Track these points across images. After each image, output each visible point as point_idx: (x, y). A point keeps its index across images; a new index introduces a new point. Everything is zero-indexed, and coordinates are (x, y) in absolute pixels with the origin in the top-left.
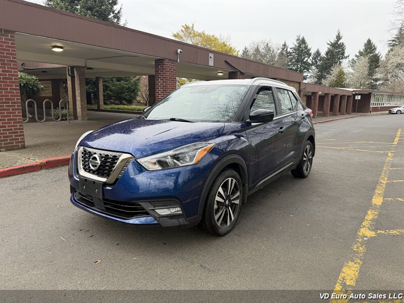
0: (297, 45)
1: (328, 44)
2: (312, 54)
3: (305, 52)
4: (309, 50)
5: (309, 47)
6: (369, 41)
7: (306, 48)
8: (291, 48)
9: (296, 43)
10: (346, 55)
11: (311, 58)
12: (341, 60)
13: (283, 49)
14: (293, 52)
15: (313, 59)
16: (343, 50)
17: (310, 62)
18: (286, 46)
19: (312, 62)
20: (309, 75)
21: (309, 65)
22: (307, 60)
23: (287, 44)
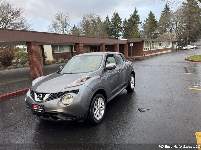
0: (114, 17)
1: (131, 16)
2: (123, 21)
3: (119, 21)
4: (121, 19)
5: (121, 18)
6: (151, 13)
7: (119, 18)
8: (111, 19)
9: (114, 16)
10: (140, 21)
11: (122, 24)
12: (138, 24)
13: (106, 20)
14: (112, 21)
15: (123, 24)
16: (139, 19)
17: (122, 26)
18: (108, 18)
19: (123, 26)
20: (122, 33)
21: (121, 28)
22: (120, 25)
23: (109, 17)
